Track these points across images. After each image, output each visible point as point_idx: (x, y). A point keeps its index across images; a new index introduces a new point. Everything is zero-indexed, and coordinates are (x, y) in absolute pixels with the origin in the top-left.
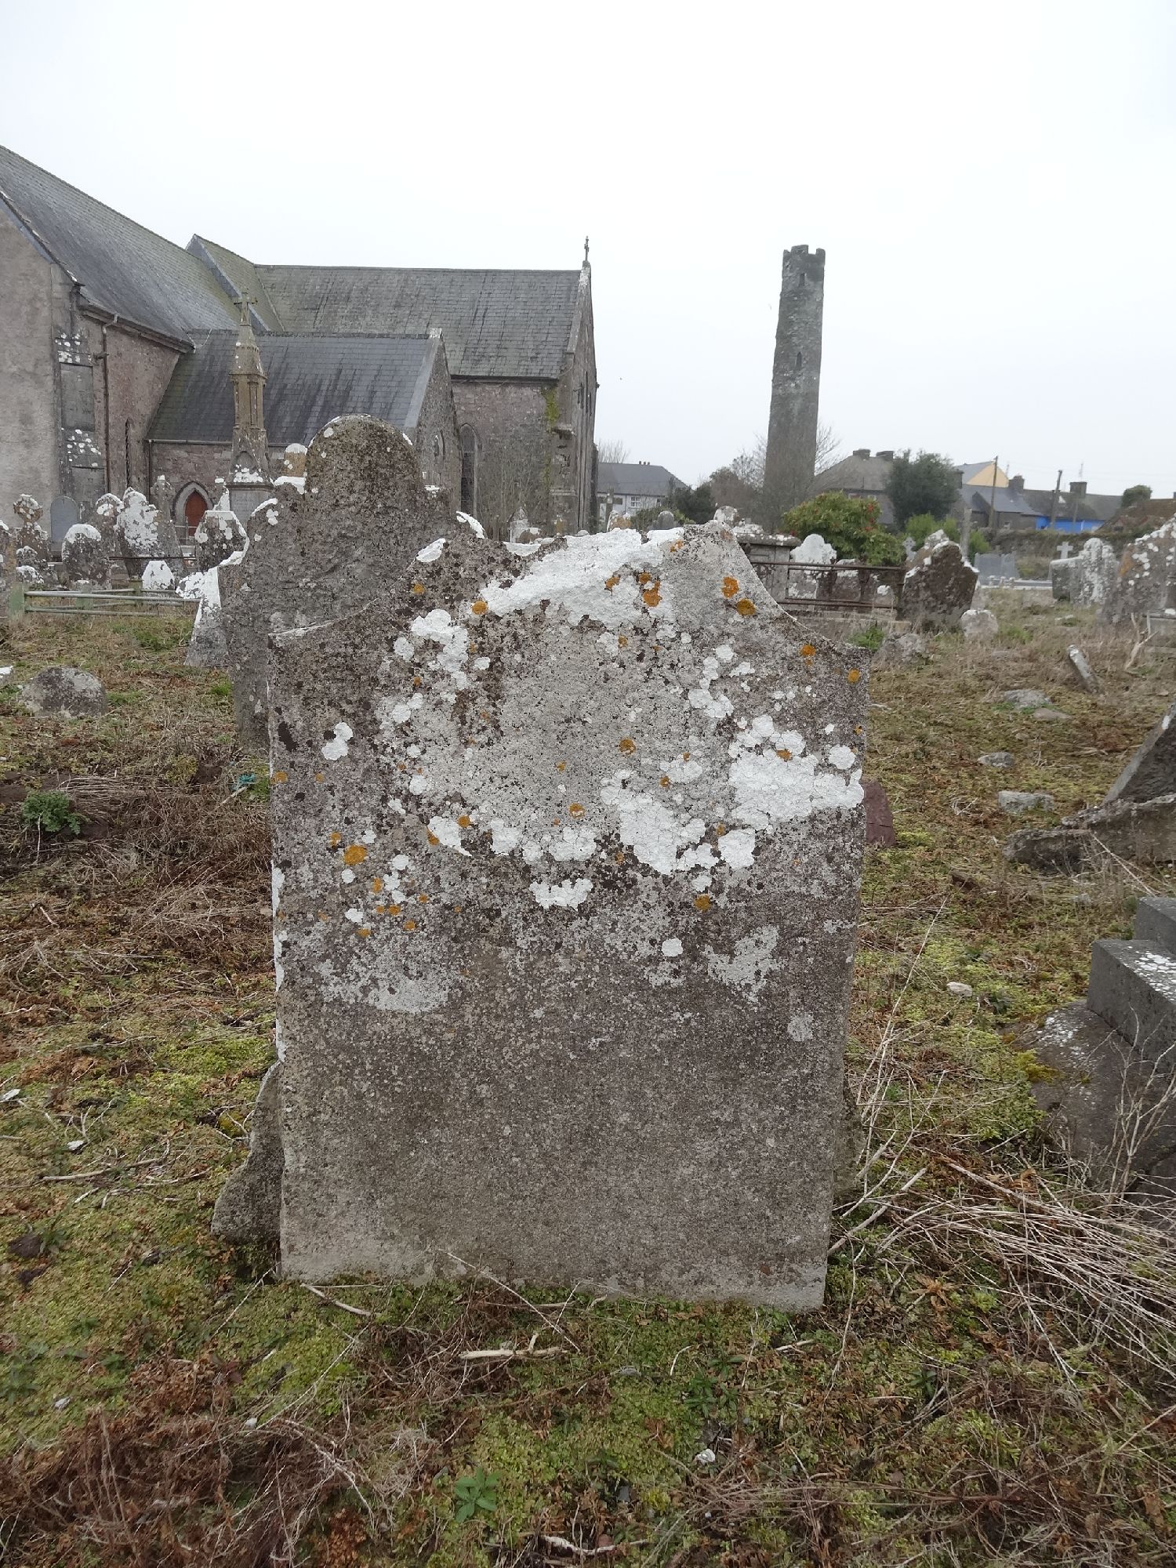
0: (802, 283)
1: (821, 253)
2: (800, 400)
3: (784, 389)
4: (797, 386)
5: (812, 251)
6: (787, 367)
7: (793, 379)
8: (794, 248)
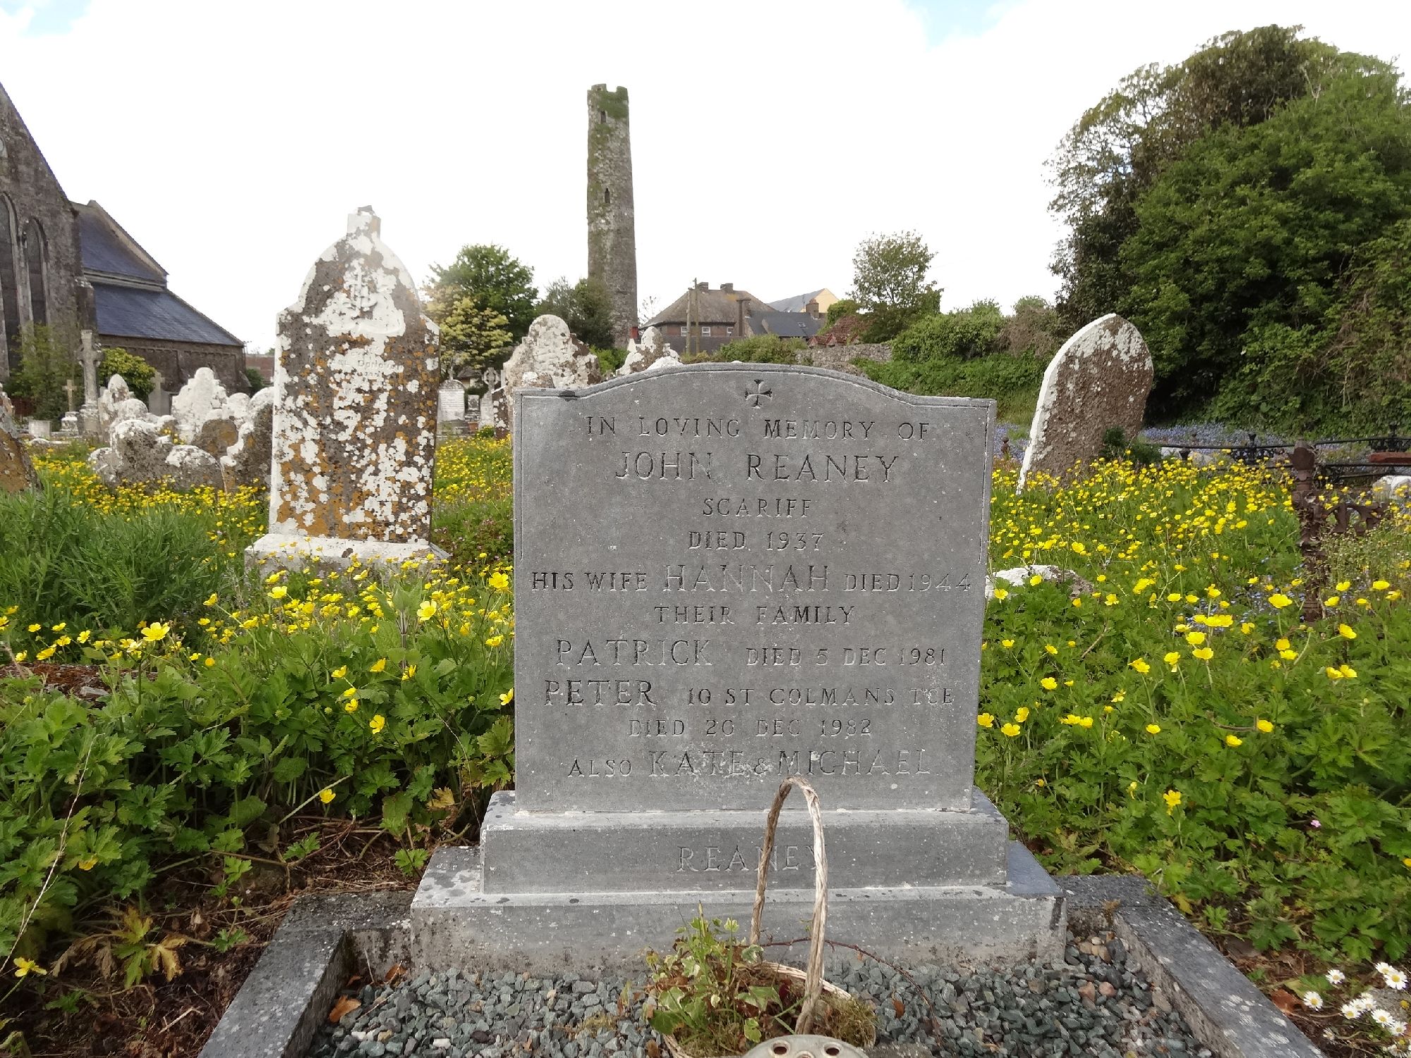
0: (603, 121)
1: (622, 94)
2: (611, 235)
3: (596, 226)
4: (608, 223)
5: (612, 89)
6: (596, 203)
7: (603, 216)
8: (594, 87)
